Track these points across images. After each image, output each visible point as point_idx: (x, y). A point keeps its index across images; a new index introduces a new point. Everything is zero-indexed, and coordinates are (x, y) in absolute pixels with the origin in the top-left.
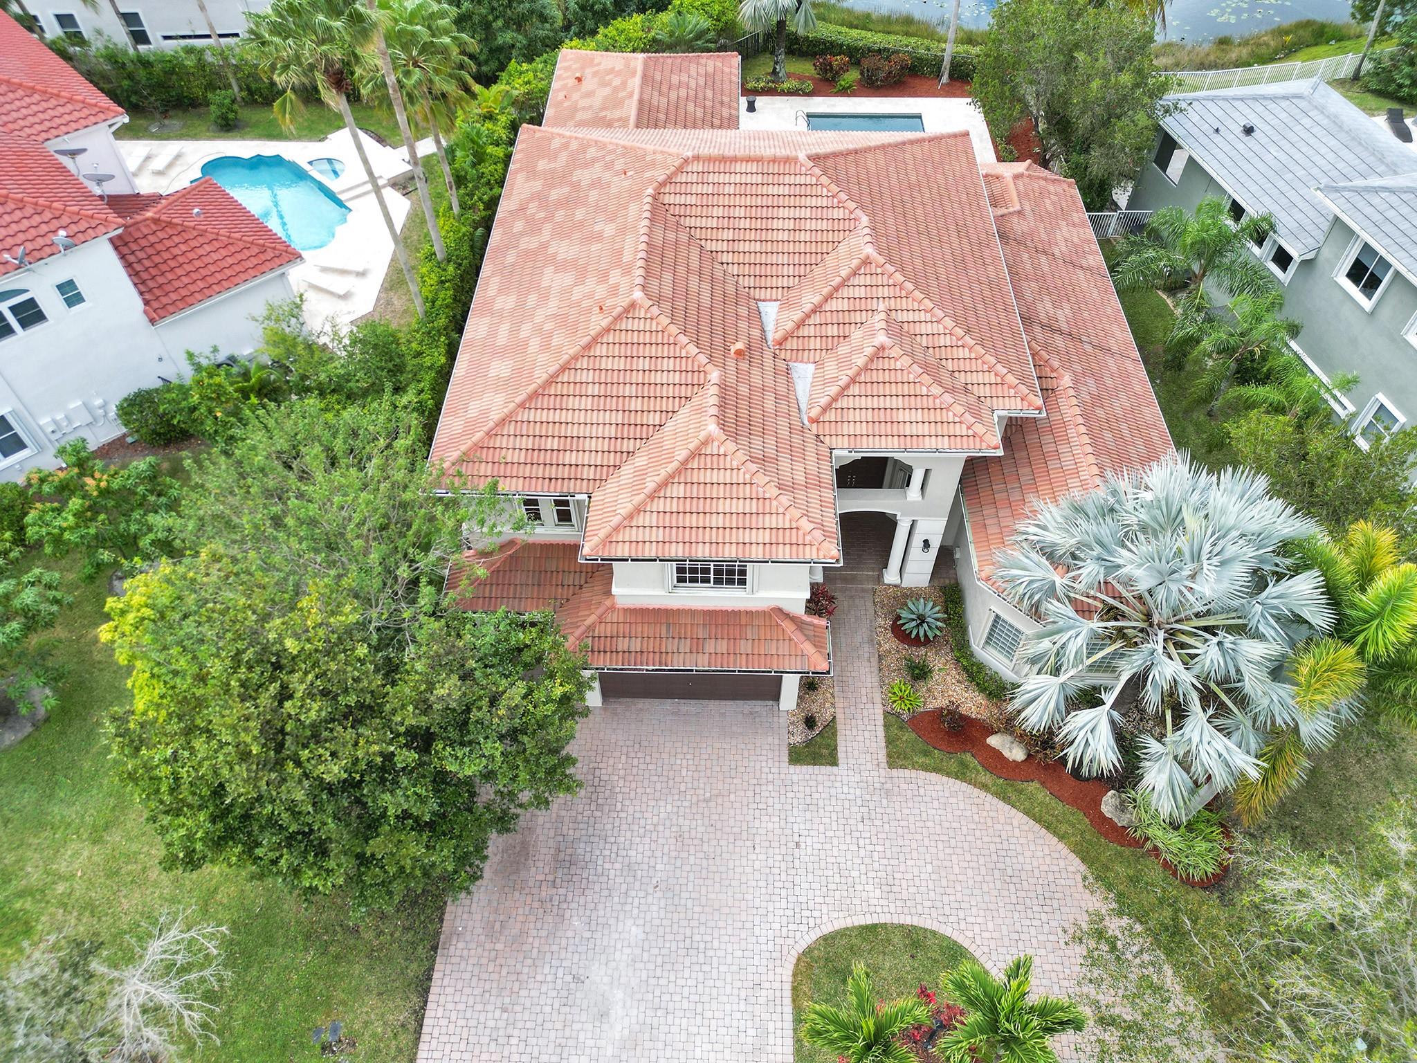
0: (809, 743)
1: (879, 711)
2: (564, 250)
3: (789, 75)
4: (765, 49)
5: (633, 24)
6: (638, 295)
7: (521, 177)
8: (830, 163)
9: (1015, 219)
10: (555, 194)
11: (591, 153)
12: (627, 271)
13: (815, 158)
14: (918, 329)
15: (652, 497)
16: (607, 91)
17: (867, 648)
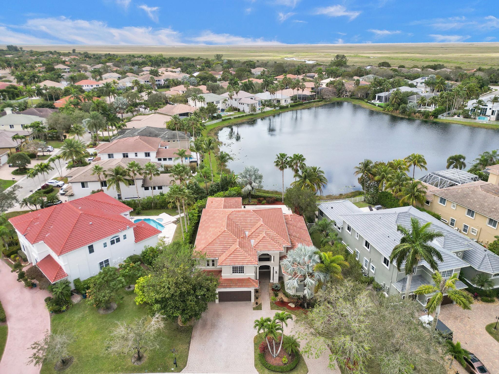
0: (257, 307)
1: (269, 302)
2: (213, 225)
3: (252, 202)
4: (247, 197)
5: (222, 193)
6: (226, 229)
7: (204, 216)
8: (256, 211)
9: (290, 221)
10: (210, 218)
11: (216, 212)
12: (224, 227)
13: (254, 211)
14: (270, 234)
15: (228, 256)
16: (218, 204)
17: (267, 293)
